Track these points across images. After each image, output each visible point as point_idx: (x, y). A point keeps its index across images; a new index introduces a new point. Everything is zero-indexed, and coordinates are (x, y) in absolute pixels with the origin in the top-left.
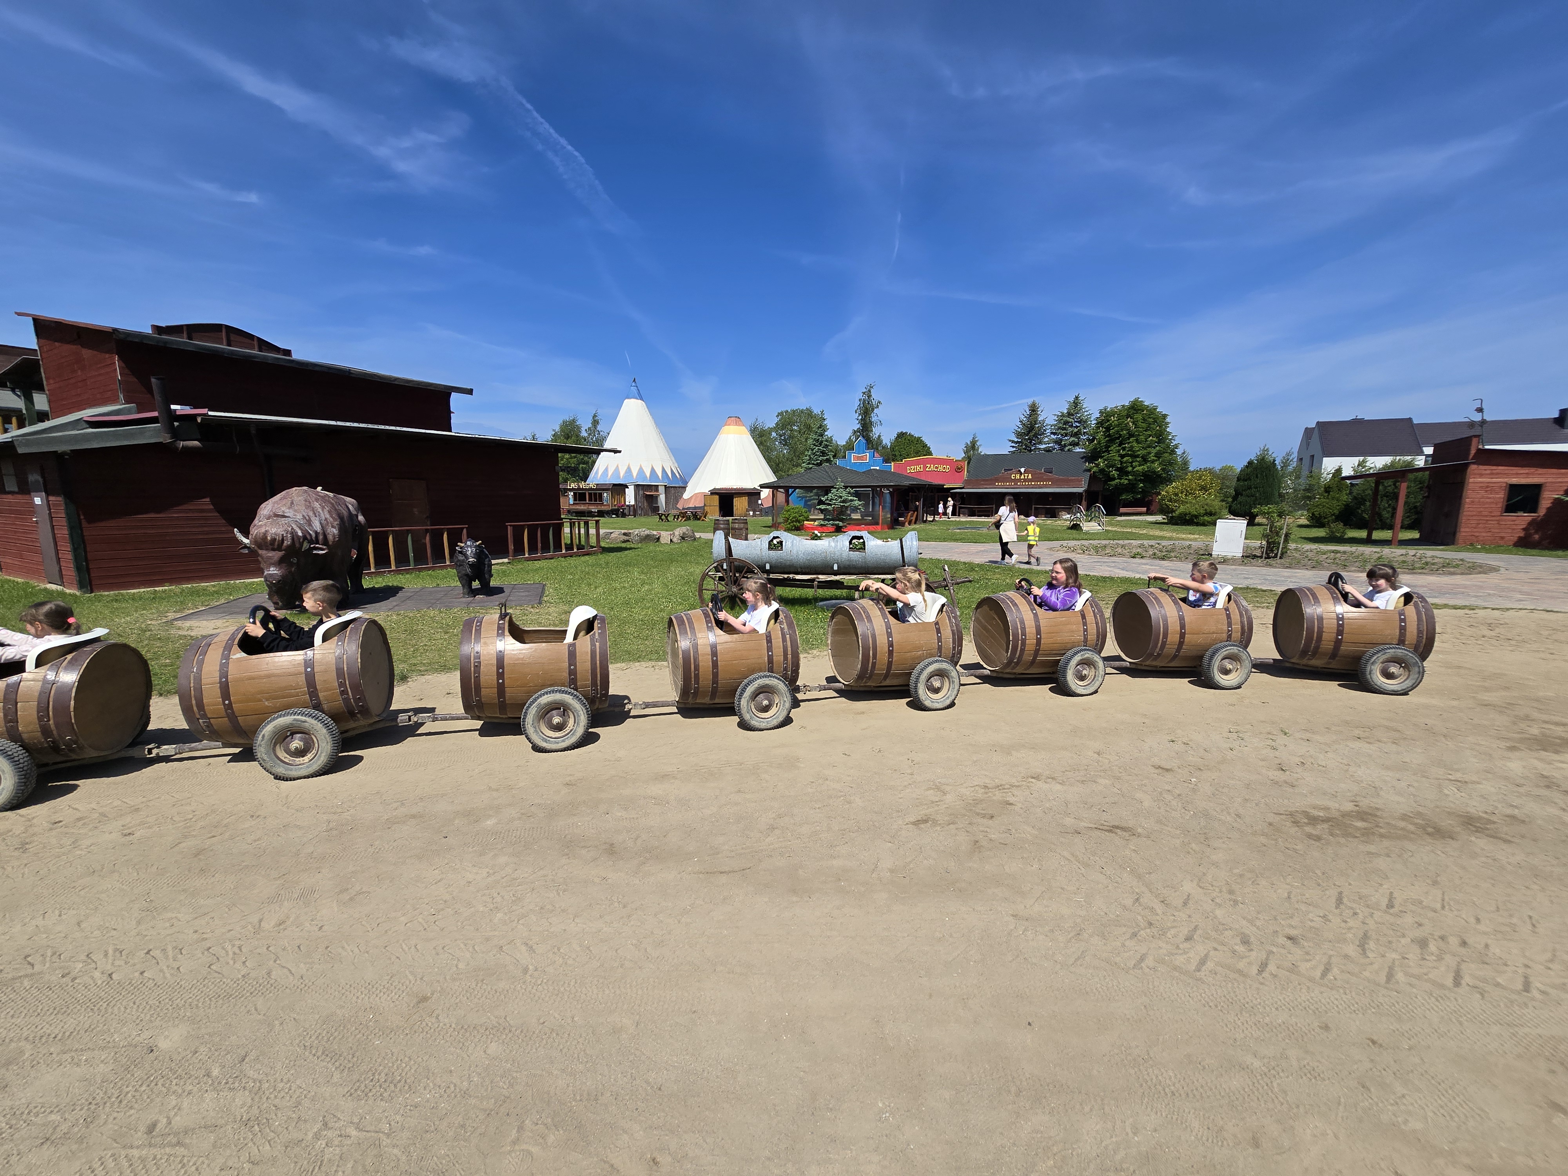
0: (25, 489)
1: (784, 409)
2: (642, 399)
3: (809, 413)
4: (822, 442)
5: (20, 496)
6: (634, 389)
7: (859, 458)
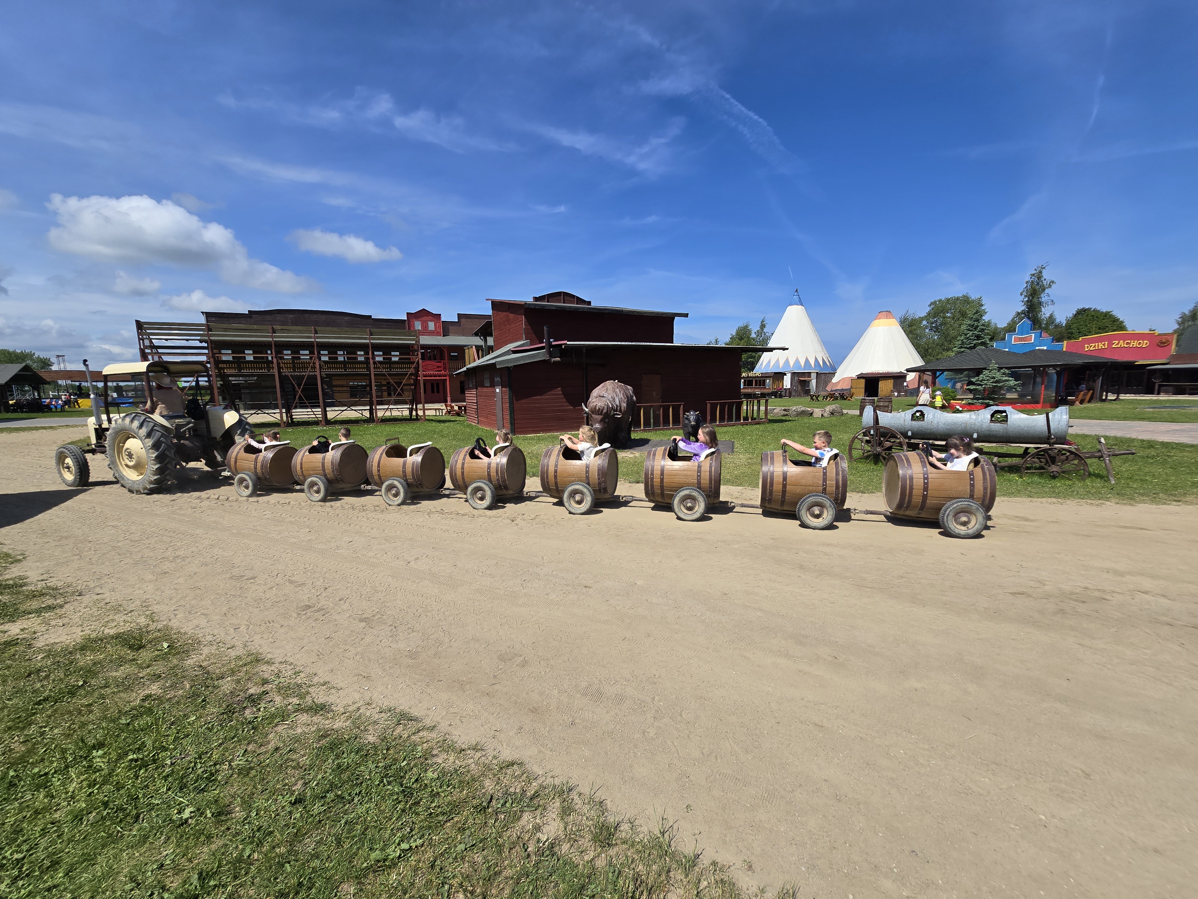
0: (493, 385)
1: (937, 299)
2: (802, 305)
3: (966, 300)
4: (977, 326)
5: (490, 389)
6: (796, 298)
7: (1021, 339)
